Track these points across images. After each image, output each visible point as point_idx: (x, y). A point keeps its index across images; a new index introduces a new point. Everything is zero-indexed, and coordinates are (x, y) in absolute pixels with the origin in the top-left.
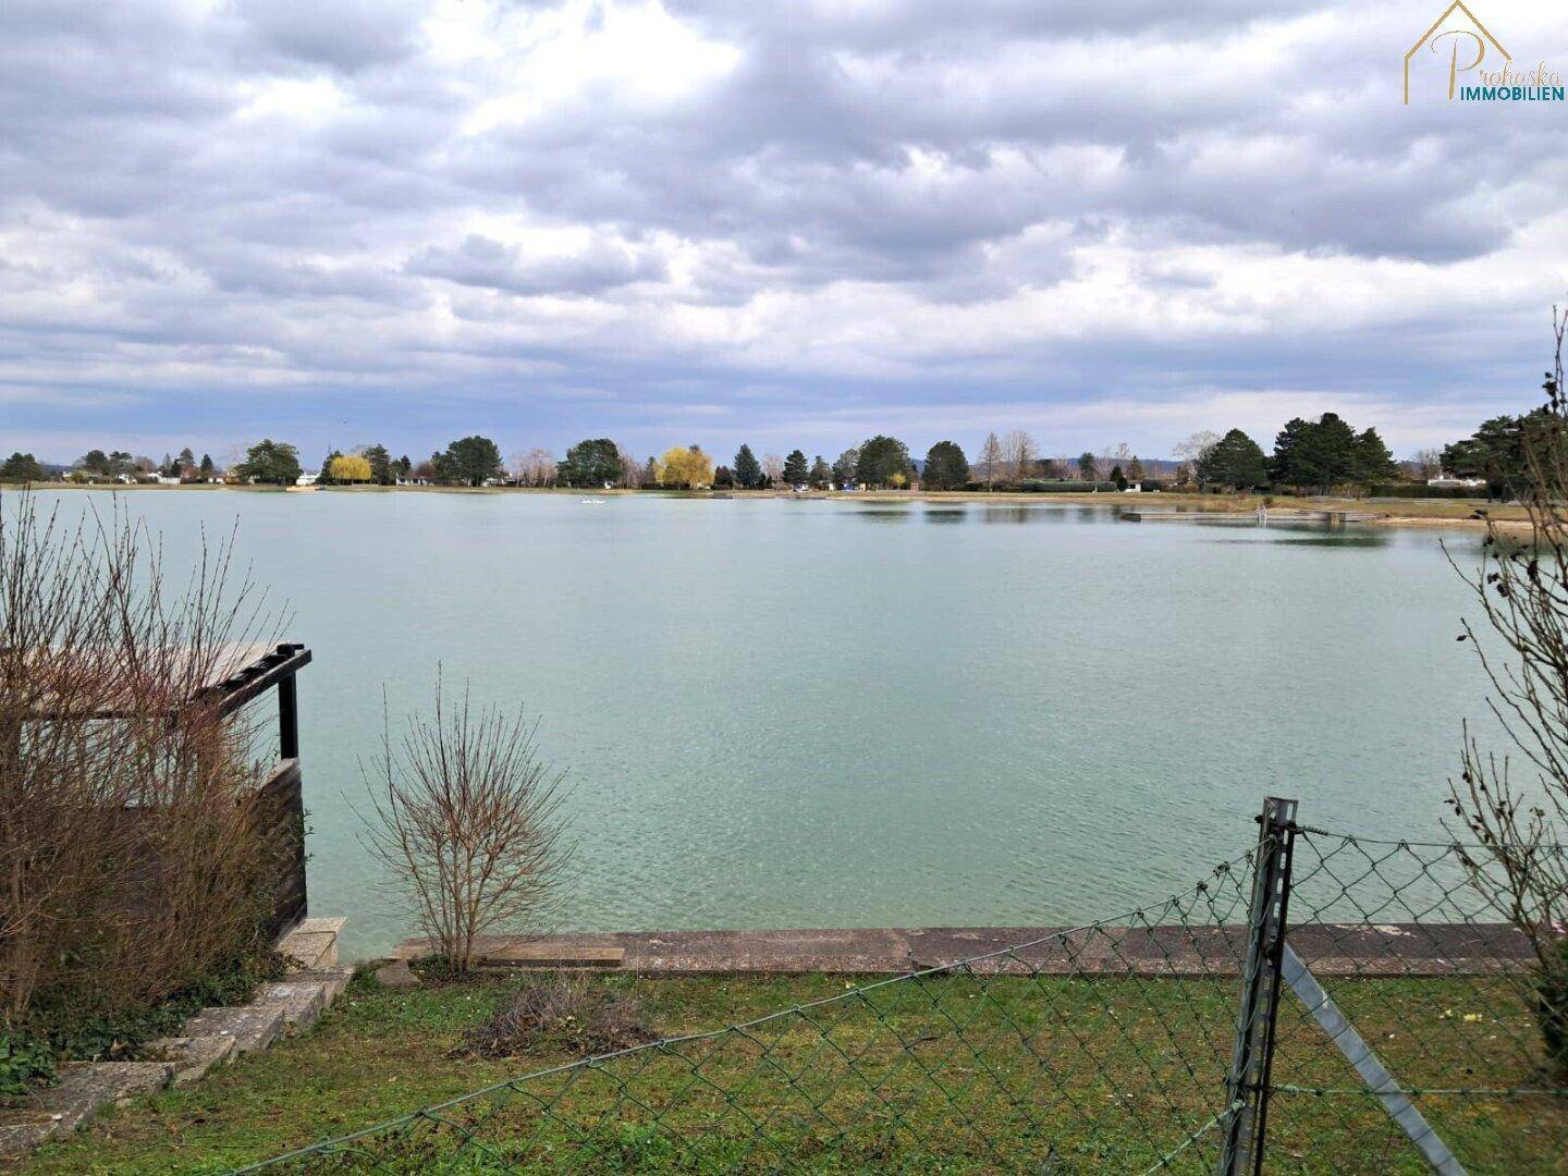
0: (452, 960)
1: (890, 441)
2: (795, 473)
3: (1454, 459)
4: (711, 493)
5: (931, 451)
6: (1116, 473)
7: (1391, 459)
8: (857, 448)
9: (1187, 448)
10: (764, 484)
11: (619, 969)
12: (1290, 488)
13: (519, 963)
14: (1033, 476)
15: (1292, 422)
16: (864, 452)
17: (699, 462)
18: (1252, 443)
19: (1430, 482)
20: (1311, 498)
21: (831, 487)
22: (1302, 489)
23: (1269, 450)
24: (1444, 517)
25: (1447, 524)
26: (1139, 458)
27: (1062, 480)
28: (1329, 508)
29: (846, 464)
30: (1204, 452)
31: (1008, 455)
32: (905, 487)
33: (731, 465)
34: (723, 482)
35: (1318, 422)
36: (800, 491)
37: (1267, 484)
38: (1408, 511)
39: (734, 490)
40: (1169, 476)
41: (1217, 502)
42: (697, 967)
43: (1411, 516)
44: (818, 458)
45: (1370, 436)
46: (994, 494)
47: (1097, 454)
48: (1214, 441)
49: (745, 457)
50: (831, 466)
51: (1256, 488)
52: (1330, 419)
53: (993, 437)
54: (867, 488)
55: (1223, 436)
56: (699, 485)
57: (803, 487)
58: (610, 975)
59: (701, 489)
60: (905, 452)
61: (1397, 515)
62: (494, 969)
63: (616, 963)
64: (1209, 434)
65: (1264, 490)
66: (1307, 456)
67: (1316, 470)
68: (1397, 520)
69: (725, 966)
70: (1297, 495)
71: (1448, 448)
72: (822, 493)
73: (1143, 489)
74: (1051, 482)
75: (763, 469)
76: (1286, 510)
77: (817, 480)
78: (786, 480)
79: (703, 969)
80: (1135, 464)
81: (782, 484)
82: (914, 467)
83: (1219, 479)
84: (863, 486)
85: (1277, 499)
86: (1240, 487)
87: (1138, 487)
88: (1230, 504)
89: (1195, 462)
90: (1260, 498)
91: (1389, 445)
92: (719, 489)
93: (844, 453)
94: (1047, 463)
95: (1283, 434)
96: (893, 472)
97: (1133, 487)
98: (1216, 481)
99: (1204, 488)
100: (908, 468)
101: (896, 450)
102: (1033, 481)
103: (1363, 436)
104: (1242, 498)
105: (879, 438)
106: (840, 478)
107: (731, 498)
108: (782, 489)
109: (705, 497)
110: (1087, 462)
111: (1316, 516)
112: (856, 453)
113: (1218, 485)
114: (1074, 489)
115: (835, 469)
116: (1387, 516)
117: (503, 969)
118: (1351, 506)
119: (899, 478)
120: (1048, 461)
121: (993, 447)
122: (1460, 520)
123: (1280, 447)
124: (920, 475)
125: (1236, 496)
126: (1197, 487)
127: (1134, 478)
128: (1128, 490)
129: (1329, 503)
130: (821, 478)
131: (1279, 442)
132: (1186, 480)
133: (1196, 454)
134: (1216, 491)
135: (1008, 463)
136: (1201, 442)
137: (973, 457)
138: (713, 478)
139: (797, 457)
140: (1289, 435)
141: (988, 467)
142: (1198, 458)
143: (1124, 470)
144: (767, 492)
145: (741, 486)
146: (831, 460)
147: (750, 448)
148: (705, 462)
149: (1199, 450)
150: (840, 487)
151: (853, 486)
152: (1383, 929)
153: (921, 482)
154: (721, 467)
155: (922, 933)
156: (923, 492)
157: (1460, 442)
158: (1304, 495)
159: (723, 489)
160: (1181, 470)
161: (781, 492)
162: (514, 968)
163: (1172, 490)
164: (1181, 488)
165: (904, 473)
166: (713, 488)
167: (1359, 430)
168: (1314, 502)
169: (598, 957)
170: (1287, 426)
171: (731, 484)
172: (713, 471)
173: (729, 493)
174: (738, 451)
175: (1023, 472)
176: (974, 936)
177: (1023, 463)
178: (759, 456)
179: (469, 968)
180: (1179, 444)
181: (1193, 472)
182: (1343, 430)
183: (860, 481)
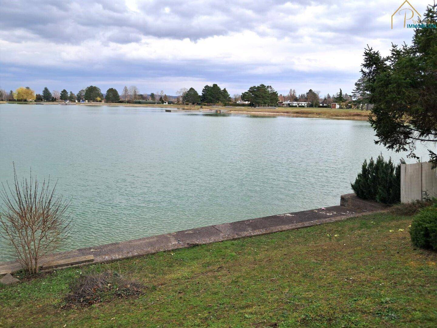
0: (30, 270)
1: (95, 87)
2: (65, 97)
3: (244, 97)
4: (35, 103)
5: (108, 91)
6: (161, 99)
7: (230, 96)
8: (84, 89)
9: (180, 92)
10: (54, 100)
11: (94, 262)
12: (205, 104)
13: (56, 267)
14: (138, 99)
15: (206, 86)
16: (86, 90)
17: (30, 92)
18: (196, 91)
19: (237, 102)
20: (211, 106)
21: (76, 101)
22: (209, 104)
23: (200, 93)
24: (243, 111)
25: (244, 113)
26: (167, 95)
27: (146, 100)
28: (216, 109)
29: (81, 94)
30: (184, 93)
31: (131, 93)
32: (100, 101)
33: (41, 94)
34: (39, 99)
35: (212, 86)
36: (66, 102)
37: (200, 102)
38: (235, 110)
39: (43, 102)
40: (175, 100)
41: (188, 107)
42: (120, 257)
43: (235, 111)
44: (71, 92)
45: (225, 90)
46: (127, 104)
47: (155, 93)
48: (186, 91)
49: (46, 91)
50: (76, 95)
51: (197, 104)
52: (215, 85)
53: (126, 87)
54: (88, 102)
55: (189, 89)
56: (30, 100)
57: (68, 101)
58: (91, 265)
59: (31, 101)
60: (100, 91)
61: (232, 111)
62: (47, 270)
63: (92, 260)
64: (185, 89)
65: (199, 104)
66: (210, 95)
67: (212, 99)
68: (232, 112)
69: (130, 255)
70: (207, 105)
71: (242, 94)
72: (75, 103)
73: (168, 104)
74: (144, 101)
75: (53, 95)
76: (206, 110)
77: (72, 99)
78: (61, 99)
79: (123, 257)
80: (166, 96)
81: (60, 100)
82: (102, 96)
83: (188, 101)
84: (87, 101)
85: (203, 107)
86: (193, 104)
87: (167, 103)
88: (192, 108)
89: (182, 96)
90: (199, 107)
91: (229, 93)
92: (37, 101)
93: (80, 90)
94: (141, 95)
95: (204, 89)
96: (96, 97)
97: (166, 103)
98: (188, 102)
99: (184, 104)
100: (101, 96)
101: (97, 90)
102: (138, 100)
103: (223, 90)
104: (194, 106)
105: (91, 86)
106: (79, 98)
107: (43, 104)
108: (60, 102)
109: (33, 104)
110: (152, 96)
111: (214, 111)
112: (84, 91)
113: (187, 103)
114: (150, 103)
115: (77, 96)
116: (230, 111)
117: (51, 270)
118: (221, 108)
119: (99, 99)
120: (142, 95)
121: (126, 90)
122: (246, 112)
123: (203, 93)
124: (104, 98)
125: (193, 106)
126: (182, 103)
127: (166, 100)
128: (164, 104)
129: (216, 108)
130: (73, 98)
131: (203, 91)
132: (179, 102)
133: (181, 94)
134: (187, 104)
135: (131, 95)
136: (183, 91)
137: (120, 93)
138: (35, 98)
139: (64, 91)
140: (205, 90)
141: (125, 96)
142: (182, 95)
143: (163, 98)
144: (55, 103)
145: (46, 101)
146: (76, 93)
147: (48, 88)
148: (32, 92)
149: (183, 93)
150: (79, 101)
151: (83, 101)
152: (288, 215)
153: (105, 100)
154: (38, 94)
155: (176, 234)
156: (106, 103)
157: (245, 92)
158: (209, 106)
159: (39, 101)
160: (178, 98)
161: (60, 103)
162: (55, 269)
163: (176, 104)
164: (178, 103)
165: (100, 97)
166: (35, 101)
167: (222, 89)
168: (212, 107)
169: (85, 260)
170: (205, 87)
171: (42, 100)
172: (35, 95)
173: (42, 103)
174: (44, 89)
175: (135, 98)
176: (191, 232)
177: (135, 95)
178: (51, 91)
179: (37, 272)
180: (178, 91)
181: (181, 99)
182: (219, 89)
183: (86, 99)
